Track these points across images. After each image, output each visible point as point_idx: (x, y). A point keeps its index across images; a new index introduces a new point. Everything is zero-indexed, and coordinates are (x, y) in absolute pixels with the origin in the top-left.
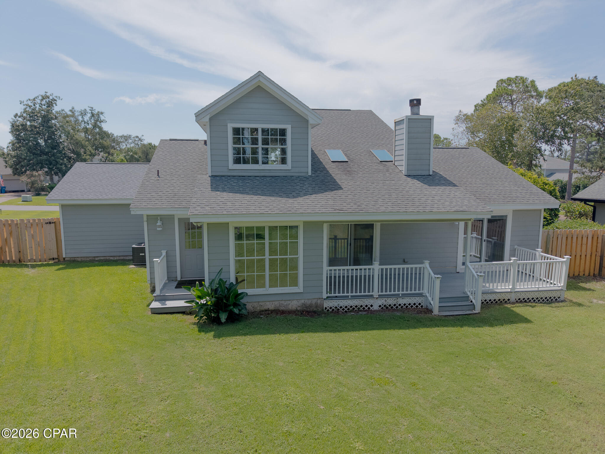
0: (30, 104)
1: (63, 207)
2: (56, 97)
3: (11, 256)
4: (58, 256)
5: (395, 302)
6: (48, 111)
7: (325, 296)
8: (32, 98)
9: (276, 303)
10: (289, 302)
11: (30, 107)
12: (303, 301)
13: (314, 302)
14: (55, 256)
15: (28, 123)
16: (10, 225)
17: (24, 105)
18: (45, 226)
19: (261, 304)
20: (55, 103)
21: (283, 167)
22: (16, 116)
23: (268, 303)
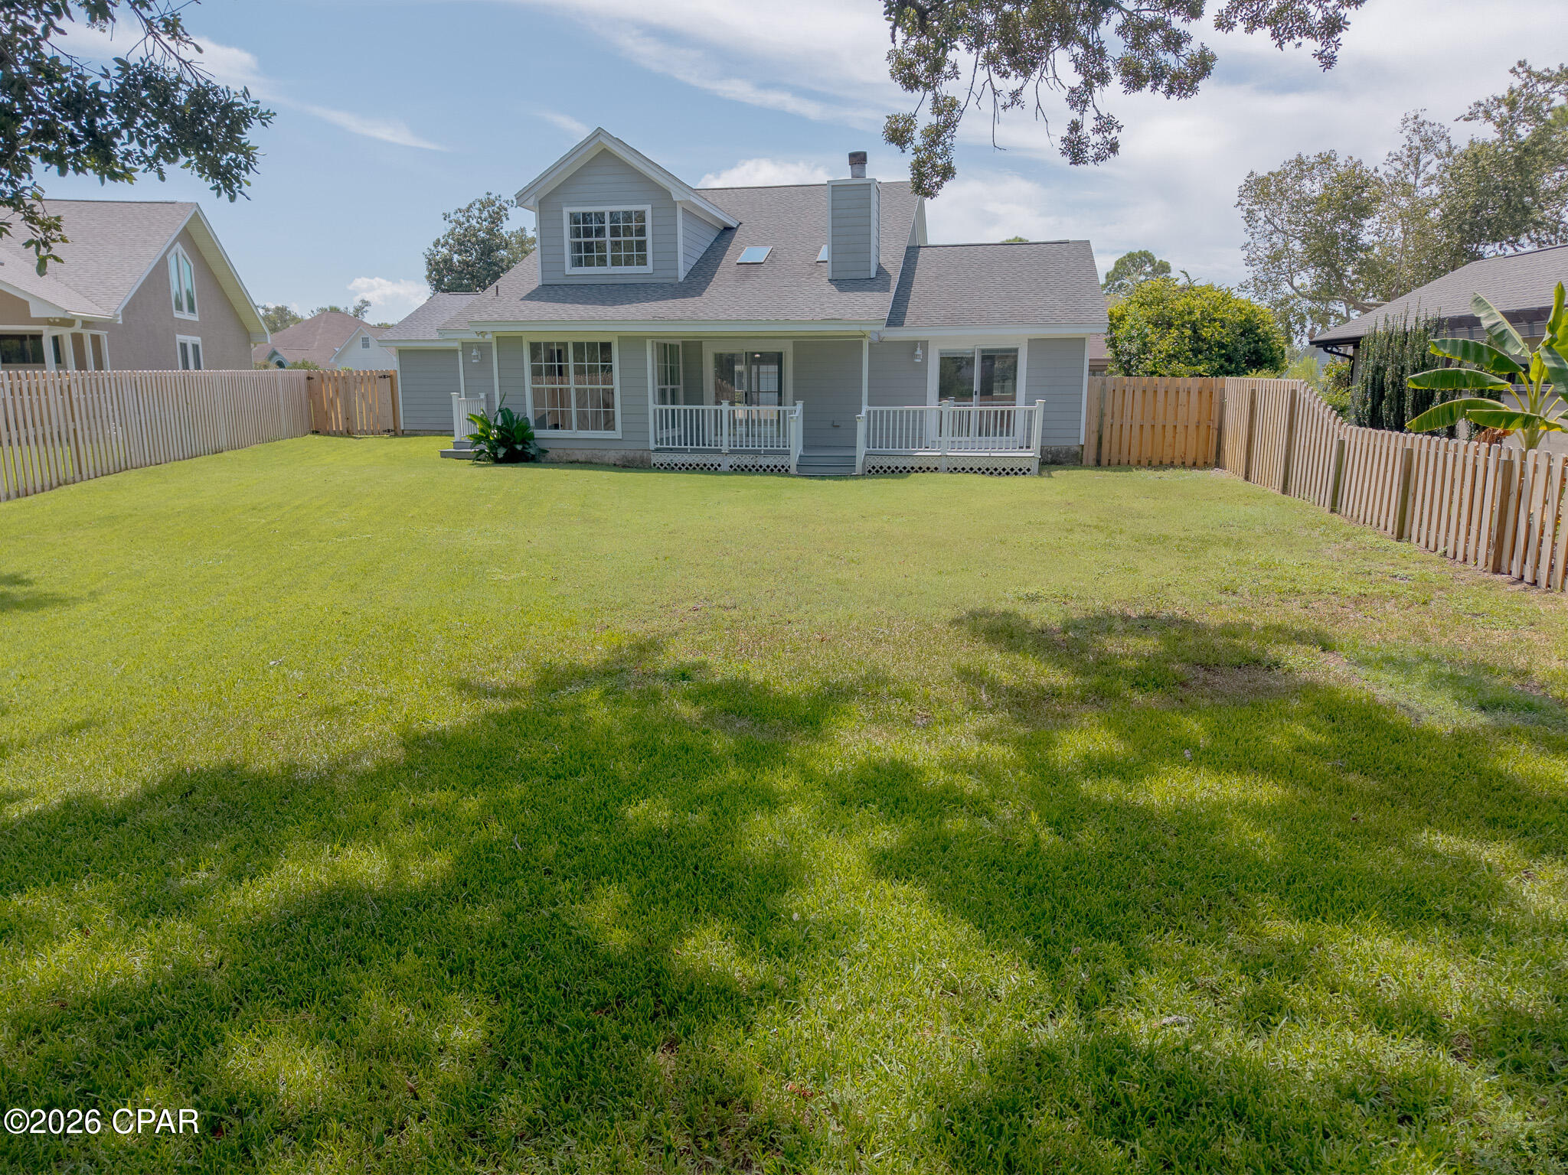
0: (462, 219)
1: (402, 353)
2: (507, 202)
3: (337, 426)
4: (395, 427)
5: (752, 462)
6: (490, 231)
7: (652, 446)
8: (464, 207)
9: (588, 452)
10: (604, 453)
11: (460, 224)
12: (623, 453)
13: (638, 454)
14: (391, 427)
15: (456, 257)
16: (336, 379)
17: (450, 222)
18: (378, 380)
19: (568, 452)
20: (506, 215)
21: (641, 269)
22: (437, 243)
23: (577, 452)
